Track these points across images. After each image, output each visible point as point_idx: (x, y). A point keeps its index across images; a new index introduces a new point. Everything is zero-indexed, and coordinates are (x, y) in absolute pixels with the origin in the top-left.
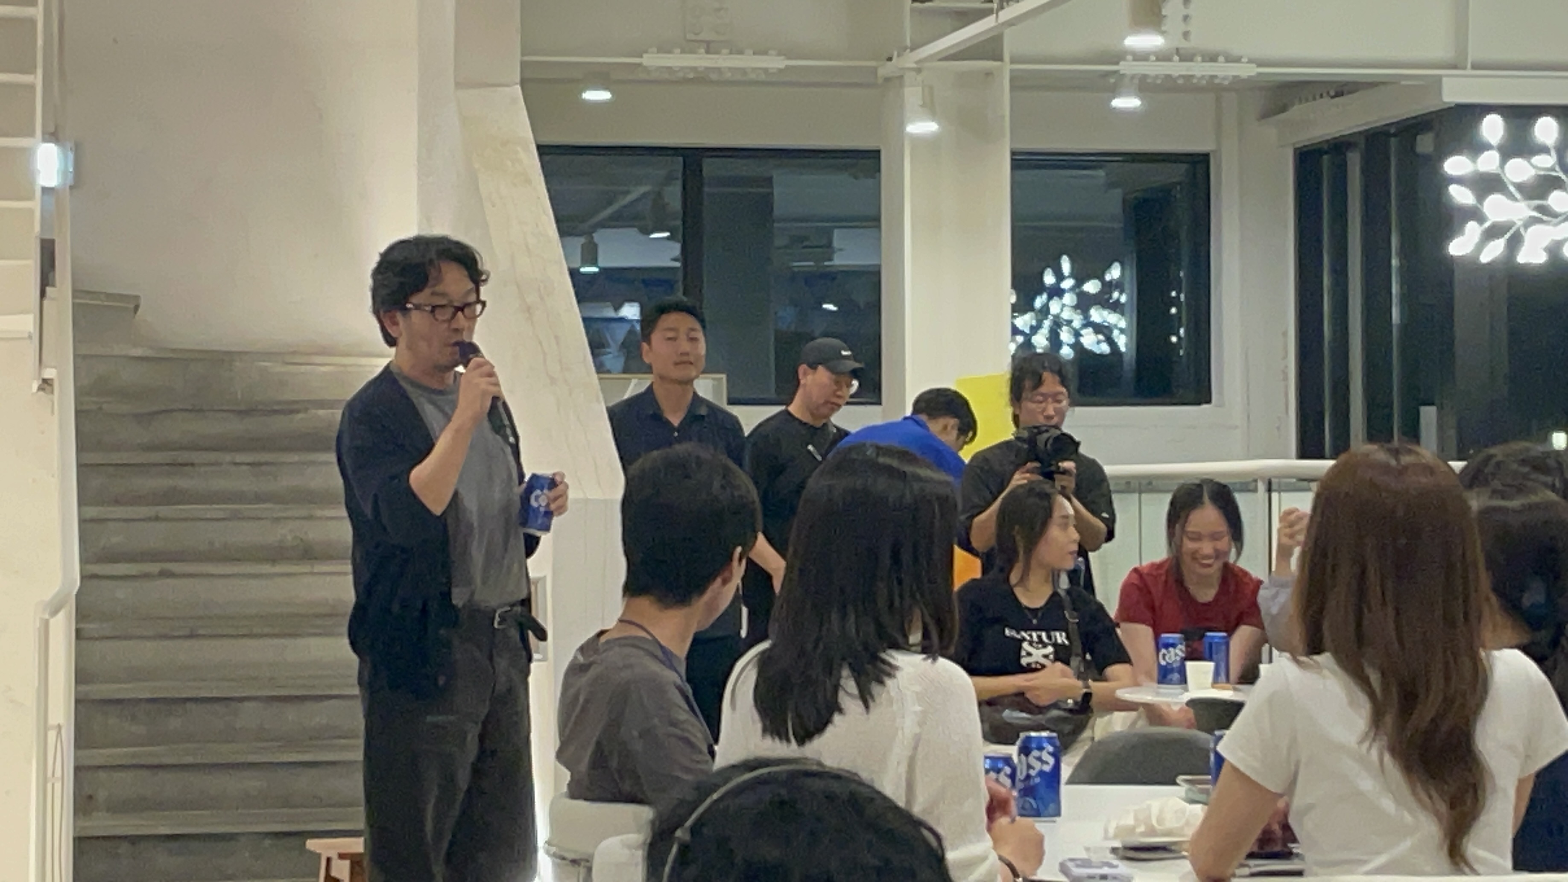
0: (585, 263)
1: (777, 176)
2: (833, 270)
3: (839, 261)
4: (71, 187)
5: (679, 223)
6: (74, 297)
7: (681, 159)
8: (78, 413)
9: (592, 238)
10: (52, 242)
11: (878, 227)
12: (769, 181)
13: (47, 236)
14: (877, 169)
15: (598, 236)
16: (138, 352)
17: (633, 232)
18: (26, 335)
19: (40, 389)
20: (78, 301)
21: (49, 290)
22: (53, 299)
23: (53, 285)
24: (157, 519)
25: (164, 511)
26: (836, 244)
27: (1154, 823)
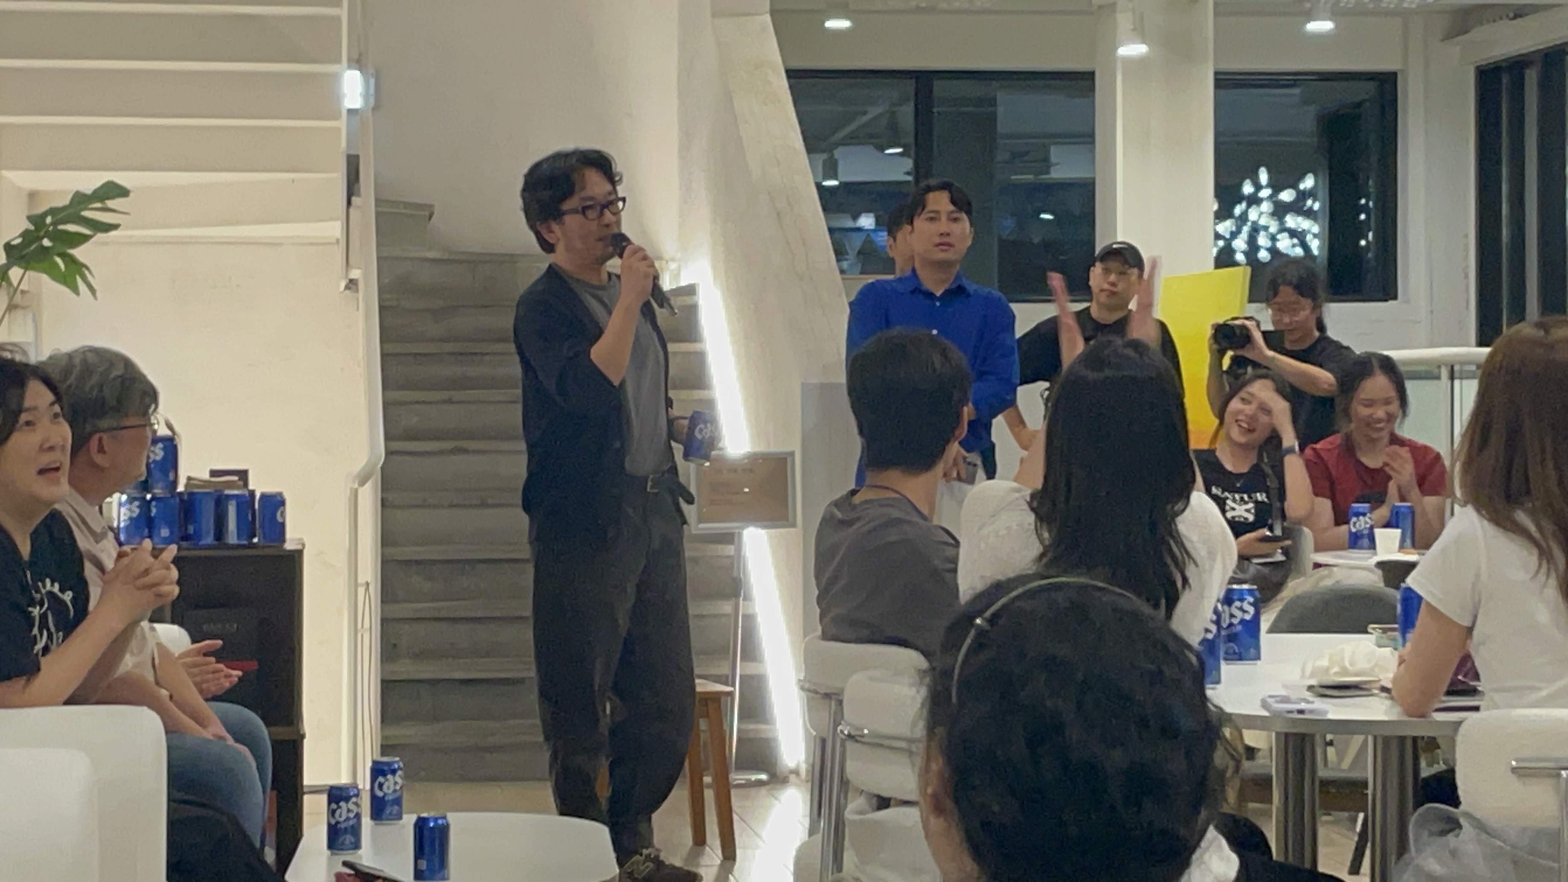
0: (827, 177)
1: (1002, 97)
2: (1050, 181)
3: (1057, 174)
4: (374, 109)
5: (911, 140)
6: (377, 205)
7: (913, 81)
8: (382, 308)
9: (833, 155)
10: (357, 157)
11: (1093, 142)
12: (993, 102)
13: (353, 152)
14: (1092, 89)
15: (838, 153)
16: (431, 255)
17: (870, 150)
18: (334, 241)
19: (347, 287)
20: (380, 209)
21: (354, 199)
22: (359, 207)
23: (359, 195)
24: (450, 401)
25: (457, 395)
26: (1053, 159)
27: (1347, 664)
